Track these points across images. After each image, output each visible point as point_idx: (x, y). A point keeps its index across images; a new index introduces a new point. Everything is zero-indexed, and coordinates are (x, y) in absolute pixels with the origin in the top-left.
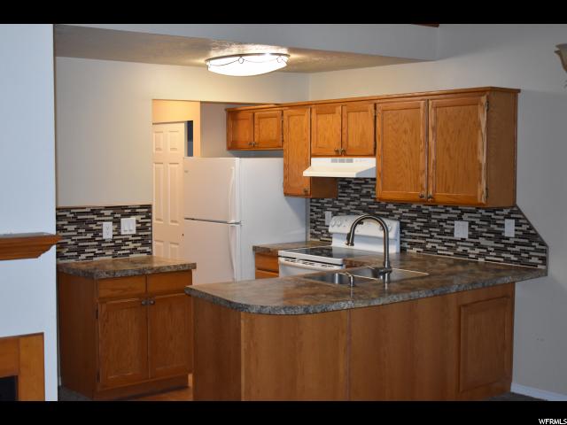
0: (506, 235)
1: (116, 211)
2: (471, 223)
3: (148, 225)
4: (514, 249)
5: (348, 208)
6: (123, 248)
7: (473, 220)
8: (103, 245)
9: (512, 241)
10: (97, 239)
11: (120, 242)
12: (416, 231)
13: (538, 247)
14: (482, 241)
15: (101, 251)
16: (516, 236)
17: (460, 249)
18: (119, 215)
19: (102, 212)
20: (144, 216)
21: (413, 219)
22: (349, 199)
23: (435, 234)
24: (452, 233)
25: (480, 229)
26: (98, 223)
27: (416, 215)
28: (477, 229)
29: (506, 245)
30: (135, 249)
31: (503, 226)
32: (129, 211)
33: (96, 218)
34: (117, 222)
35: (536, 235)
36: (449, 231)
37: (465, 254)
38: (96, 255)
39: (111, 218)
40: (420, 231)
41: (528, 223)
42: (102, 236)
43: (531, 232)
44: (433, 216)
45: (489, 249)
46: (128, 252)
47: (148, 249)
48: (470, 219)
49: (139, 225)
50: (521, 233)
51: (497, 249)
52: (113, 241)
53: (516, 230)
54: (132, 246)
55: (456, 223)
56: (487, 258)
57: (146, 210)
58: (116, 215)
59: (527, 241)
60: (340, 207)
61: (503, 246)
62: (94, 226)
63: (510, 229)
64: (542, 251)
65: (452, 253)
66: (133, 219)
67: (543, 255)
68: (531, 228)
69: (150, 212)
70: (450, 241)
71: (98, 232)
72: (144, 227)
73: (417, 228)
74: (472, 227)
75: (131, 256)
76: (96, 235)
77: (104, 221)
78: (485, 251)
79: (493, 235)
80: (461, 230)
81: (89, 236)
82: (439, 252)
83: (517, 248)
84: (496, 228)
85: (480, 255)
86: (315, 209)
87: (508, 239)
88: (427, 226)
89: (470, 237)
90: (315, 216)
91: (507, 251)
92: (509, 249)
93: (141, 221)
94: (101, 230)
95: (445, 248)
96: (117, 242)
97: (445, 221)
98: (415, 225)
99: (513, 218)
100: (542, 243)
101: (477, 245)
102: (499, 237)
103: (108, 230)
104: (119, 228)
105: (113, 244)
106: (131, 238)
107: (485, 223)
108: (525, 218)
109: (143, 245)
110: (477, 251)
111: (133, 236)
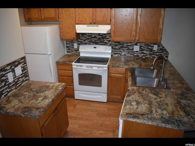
0: (154, 50)
1: (12, 65)
2: (140, 46)
3: (25, 67)
4: (156, 54)
5: (85, 42)
6: (18, 83)
7: (142, 45)
8: (10, 86)
9: (156, 52)
10: (7, 84)
11: (17, 80)
12: (117, 49)
13: (165, 53)
14: (145, 52)
15: (10, 89)
16: (158, 50)
17: (136, 54)
18: (13, 67)
19: (6, 69)
20: (23, 63)
21: (116, 45)
22: (86, 39)
23: (126, 50)
24: (133, 49)
25: (144, 48)
26: (6, 75)
27: (117, 44)
28: (143, 48)
29: (154, 53)
30: (23, 80)
31: (153, 47)
32: (17, 63)
33: (4, 73)
34: (13, 71)
35: (165, 49)
36: (131, 49)
37: (138, 56)
38: (8, 92)
39: (11, 70)
40: (119, 49)
41: (163, 46)
42: (9, 81)
43: (163, 49)
44: (125, 44)
45: (147, 54)
46: (21, 83)
47: (27, 78)
48: (140, 45)
49: (23, 68)
50: (159, 49)
51: (150, 54)
52: (14, 81)
53: (158, 48)
54: (21, 80)
55: (134, 46)
56: (146, 57)
57: (23, 60)
58: (12, 68)
59: (161, 51)
60: (81, 42)
61: (152, 53)
62: (4, 78)
63: (155, 48)
64: (166, 54)
65: (132, 56)
66: (20, 66)
67: (167, 55)
68: (163, 47)
69: (25, 60)
70: (132, 52)
71: (6, 80)
72: (24, 69)
73: (117, 48)
74: (141, 47)
75: (22, 85)
76: (6, 82)
77: (8, 73)
78: (145, 55)
79: (149, 50)
80: (137, 48)
81: (3, 84)
82: (127, 55)
83: (158, 54)
84: (150, 48)
85: (143, 56)
86: (68, 43)
87: (155, 51)
88: (122, 47)
89: (140, 50)
90: (68, 45)
91: (154, 54)
92: (155, 54)
93: (22, 66)
94: (7, 79)
95: (130, 54)
96: (15, 81)
97: (130, 46)
98: (117, 47)
99: (157, 45)
100: (167, 52)
101: (143, 53)
102: (151, 50)
103: (10, 77)
104: (15, 74)
105: (14, 83)
106: (20, 76)
107: (146, 46)
108: (162, 45)
109: (26, 77)
110: (142, 55)
111: (21, 75)
